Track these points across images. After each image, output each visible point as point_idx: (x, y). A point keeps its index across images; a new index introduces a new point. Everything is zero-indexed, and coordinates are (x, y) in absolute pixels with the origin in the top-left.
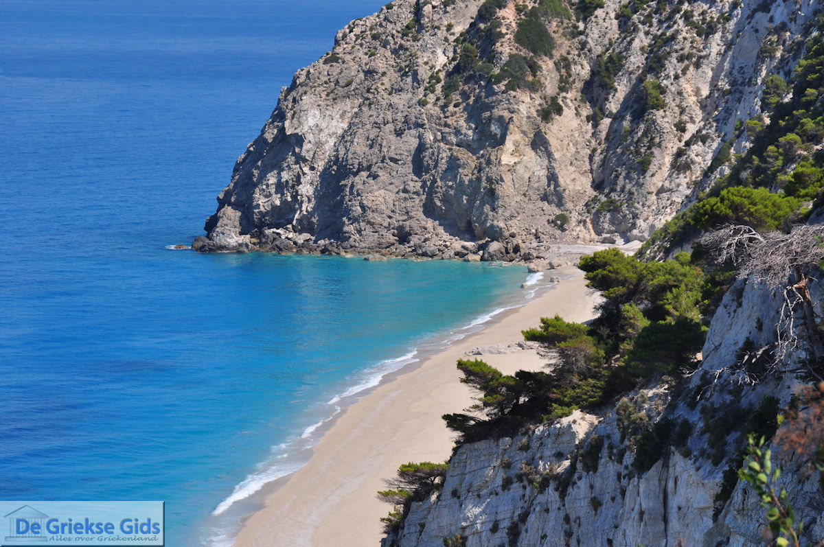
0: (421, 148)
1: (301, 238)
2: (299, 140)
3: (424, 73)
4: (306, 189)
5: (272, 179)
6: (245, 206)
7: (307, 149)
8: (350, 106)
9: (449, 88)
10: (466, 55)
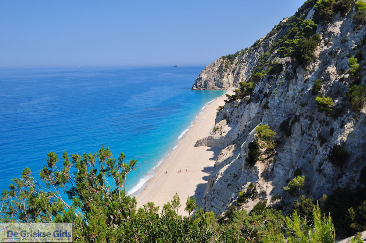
0: (215, 79)
1: (202, 88)
2: (202, 78)
3: (215, 71)
4: (203, 83)
5: (199, 82)
6: (196, 85)
7: (203, 79)
8: (207, 74)
9: (218, 72)
10: (219, 69)
